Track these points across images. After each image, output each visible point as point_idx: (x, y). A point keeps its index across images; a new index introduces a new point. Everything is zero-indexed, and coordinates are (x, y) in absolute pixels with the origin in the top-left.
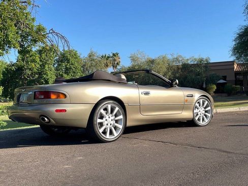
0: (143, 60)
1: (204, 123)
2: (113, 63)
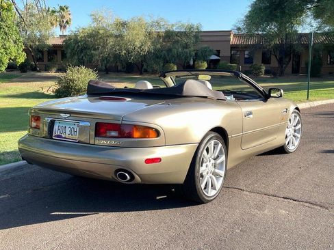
0: (111, 21)
2: (60, 22)
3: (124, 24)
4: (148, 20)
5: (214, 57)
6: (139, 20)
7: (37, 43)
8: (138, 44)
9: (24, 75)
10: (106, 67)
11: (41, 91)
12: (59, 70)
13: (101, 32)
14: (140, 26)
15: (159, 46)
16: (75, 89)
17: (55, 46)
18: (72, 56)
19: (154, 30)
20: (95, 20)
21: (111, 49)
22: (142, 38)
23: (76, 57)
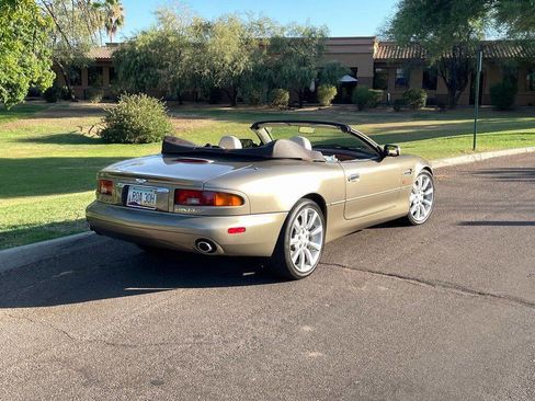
1: (422, 218)
2: (106, 21)
4: (244, 20)
5: (348, 79)
6: (231, 19)
7: (72, 56)
8: (228, 59)
9: (52, 106)
10: (178, 94)
11: (79, 132)
12: (106, 99)
13: (171, 39)
14: (232, 29)
15: (261, 61)
16: (132, 130)
17: (99, 61)
18: (127, 76)
19: (253, 35)
20: (163, 20)
22: (235, 48)
23: (132, 79)
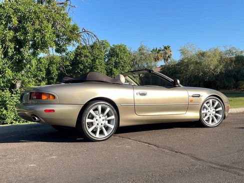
0: (194, 53)
1: (213, 124)
2: (164, 57)
3: (203, 54)
6: (215, 50)
8: (212, 67)
19: (227, 56)
21: (192, 72)
